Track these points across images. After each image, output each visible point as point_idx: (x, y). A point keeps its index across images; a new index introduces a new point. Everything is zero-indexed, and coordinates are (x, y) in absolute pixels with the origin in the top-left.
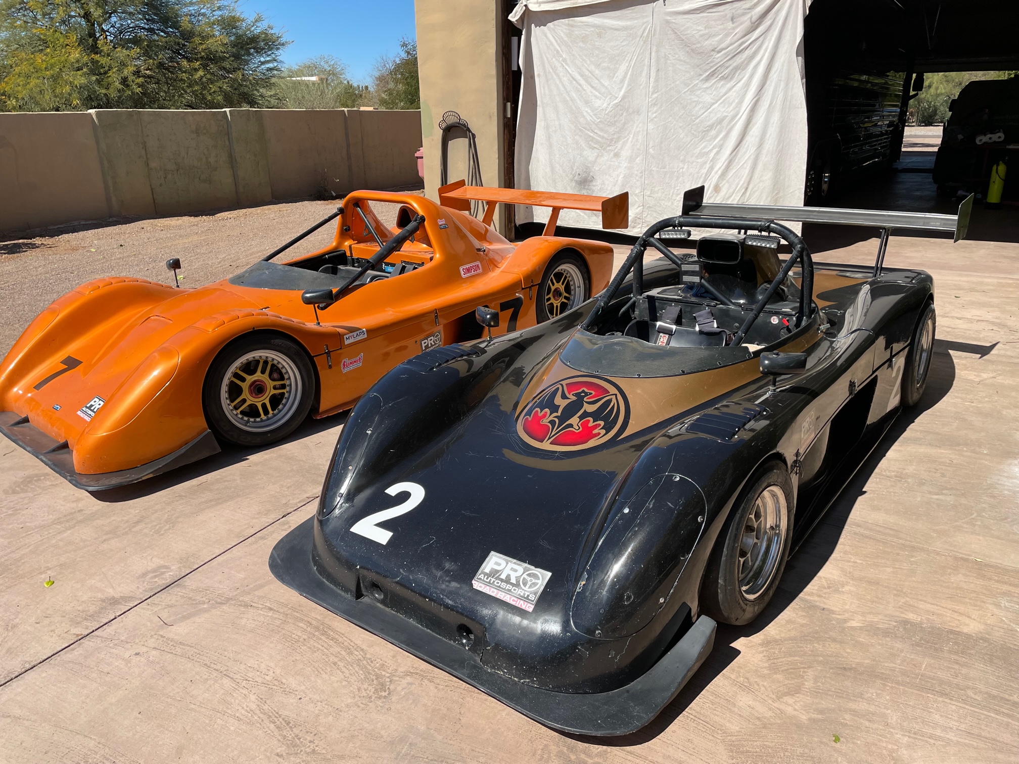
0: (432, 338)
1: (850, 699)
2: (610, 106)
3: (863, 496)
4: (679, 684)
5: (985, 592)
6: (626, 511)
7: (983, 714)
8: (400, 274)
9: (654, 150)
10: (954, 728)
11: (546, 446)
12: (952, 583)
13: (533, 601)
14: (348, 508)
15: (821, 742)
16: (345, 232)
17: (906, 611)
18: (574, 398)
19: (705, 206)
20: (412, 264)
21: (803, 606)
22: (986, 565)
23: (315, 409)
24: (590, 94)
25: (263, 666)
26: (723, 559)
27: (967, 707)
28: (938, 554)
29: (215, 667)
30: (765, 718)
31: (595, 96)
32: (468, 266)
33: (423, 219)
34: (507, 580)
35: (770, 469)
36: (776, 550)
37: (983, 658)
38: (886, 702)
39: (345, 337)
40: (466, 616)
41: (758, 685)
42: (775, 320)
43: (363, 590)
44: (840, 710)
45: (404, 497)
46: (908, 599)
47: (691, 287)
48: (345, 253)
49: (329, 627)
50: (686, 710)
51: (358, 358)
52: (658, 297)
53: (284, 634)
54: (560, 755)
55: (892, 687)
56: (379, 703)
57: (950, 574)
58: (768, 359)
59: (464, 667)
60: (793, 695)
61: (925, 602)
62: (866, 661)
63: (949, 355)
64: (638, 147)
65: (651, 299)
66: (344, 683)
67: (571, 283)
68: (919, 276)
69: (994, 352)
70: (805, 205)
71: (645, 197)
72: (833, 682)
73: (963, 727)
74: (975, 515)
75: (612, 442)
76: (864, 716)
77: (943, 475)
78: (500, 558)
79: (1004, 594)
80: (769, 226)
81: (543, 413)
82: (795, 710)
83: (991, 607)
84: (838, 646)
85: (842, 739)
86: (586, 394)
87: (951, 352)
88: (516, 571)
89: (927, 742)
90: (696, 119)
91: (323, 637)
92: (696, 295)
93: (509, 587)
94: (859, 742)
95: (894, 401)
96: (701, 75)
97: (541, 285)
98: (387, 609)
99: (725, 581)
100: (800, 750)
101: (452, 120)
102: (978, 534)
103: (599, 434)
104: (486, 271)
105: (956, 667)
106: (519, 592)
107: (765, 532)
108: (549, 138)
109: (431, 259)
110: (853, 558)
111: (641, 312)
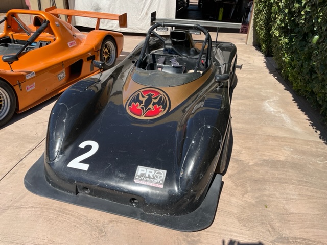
0: (62, 73)
1: (263, 191)
5: (279, 146)
6: (193, 142)
8: (40, 46)
10: (295, 194)
11: (143, 118)
12: (270, 144)
13: (162, 184)
14: (62, 157)
15: (263, 209)
16: (9, 28)
17: (262, 156)
18: (148, 97)
19: (157, 19)
20: (45, 42)
21: (234, 161)
22: (276, 137)
23: (17, 109)
25: (40, 236)
28: (261, 135)
30: (243, 205)
32: (70, 42)
33: (49, 22)
34: (149, 177)
37: (290, 168)
38: (273, 190)
39: (26, 76)
40: (135, 195)
41: (235, 193)
43: (79, 191)
44: (262, 196)
45: (88, 148)
46: (261, 152)
48: (10, 38)
49: (65, 209)
51: (33, 85)
52: (156, 54)
53: (45, 218)
55: (272, 184)
57: (268, 141)
58: (218, 77)
59: (137, 215)
60: (246, 194)
61: (266, 152)
62: (261, 176)
65: (153, 55)
66: (83, 234)
67: (111, 49)
68: (233, 44)
69: (243, 67)
72: (255, 186)
74: (264, 120)
75: (167, 114)
76: (270, 196)
77: (249, 109)
78: (143, 168)
79: (285, 145)
80: (197, 26)
81: (136, 104)
82: (250, 199)
83: (283, 150)
84: (251, 173)
85: (268, 206)
86: (152, 95)
88: (151, 172)
89: (290, 201)
91: (64, 215)
92: (169, 53)
93: (150, 179)
94: (273, 206)
97: (101, 50)
98: (92, 196)
102: (268, 127)
103: (162, 111)
104: (78, 44)
105: (285, 172)
106: (155, 181)
109: (54, 40)
110: (240, 141)
111: (149, 60)
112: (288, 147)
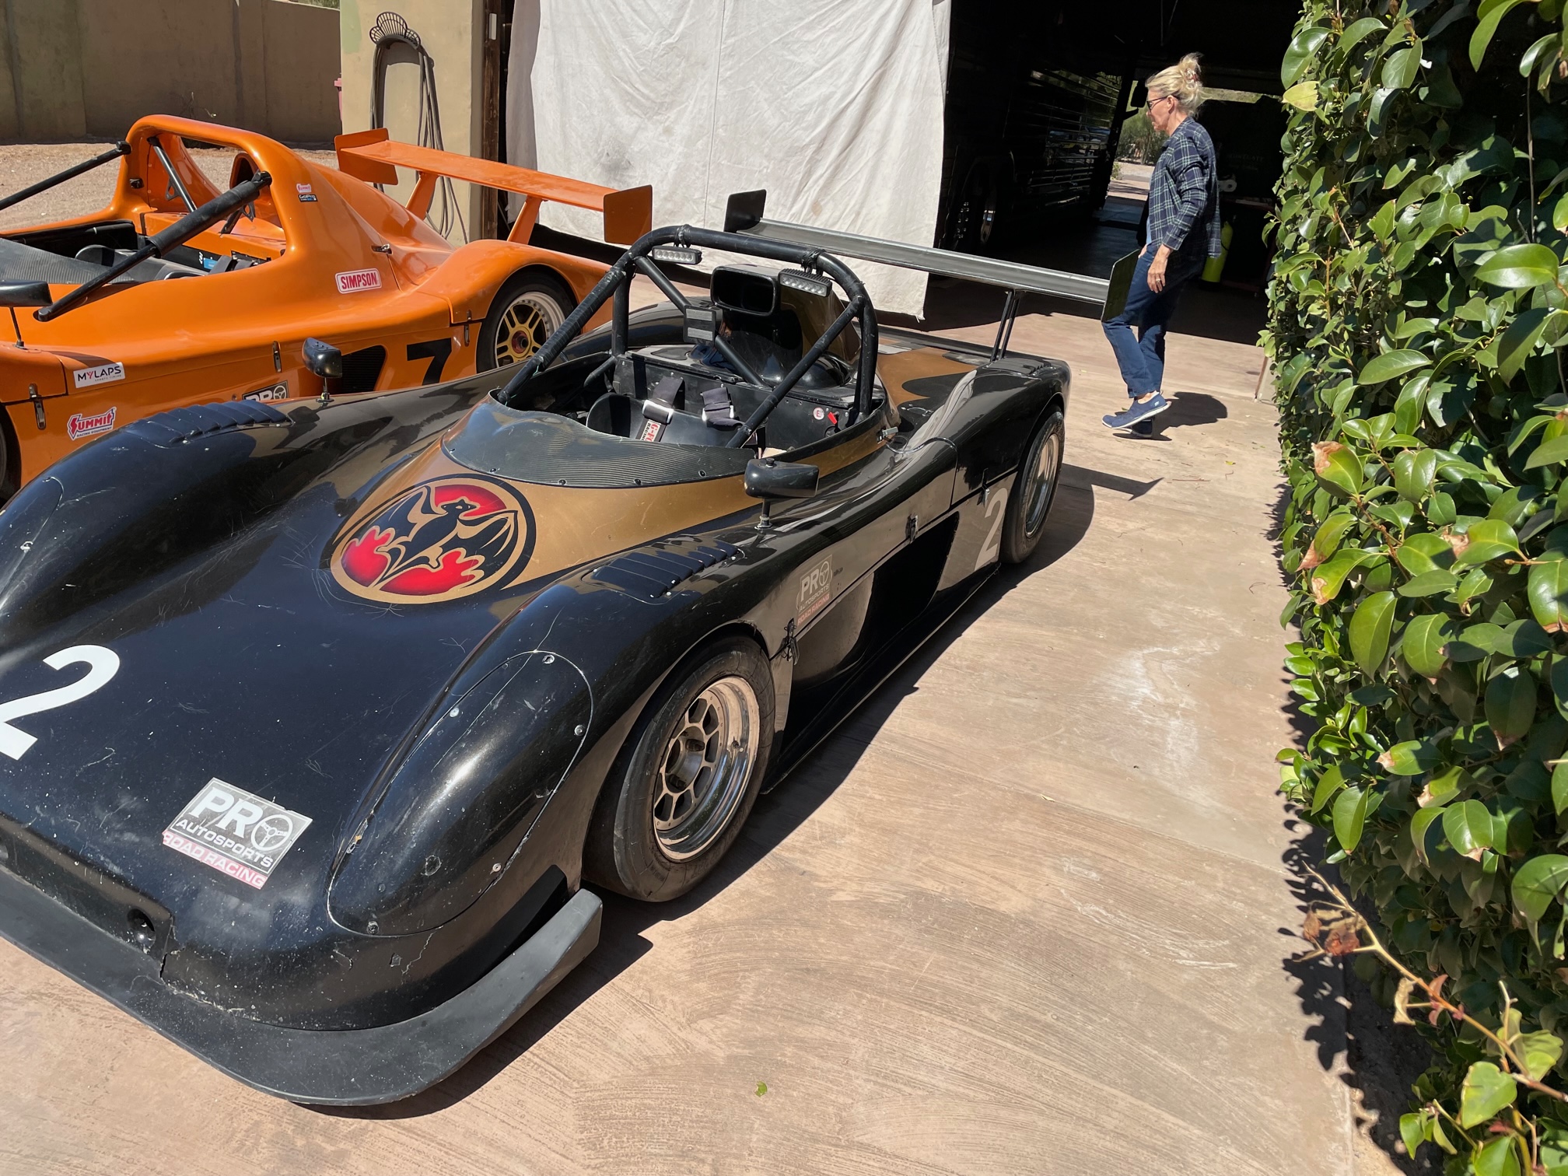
0: (269, 392)
1: (802, 1022)
2: (661, 47)
3: (913, 695)
4: (518, 1009)
5: (1046, 848)
6: (454, 713)
7: (996, 1044)
9: (726, 131)
10: (947, 1068)
11: (373, 592)
12: (1003, 833)
13: (267, 869)
15: (736, 1096)
16: (133, 187)
17: (926, 876)
18: (444, 513)
19: (765, 225)
20: (250, 258)
21: (773, 868)
22: (1058, 807)
24: (629, 20)
26: (623, 795)
27: (975, 1032)
28: (995, 788)
30: (658, 1057)
31: (638, 26)
32: (352, 274)
33: (266, 179)
34: (229, 833)
35: (727, 649)
36: (739, 779)
37: (1018, 953)
38: (855, 1025)
39: (76, 373)
40: (144, 894)
41: (664, 1001)
42: (819, 414)
44: (781, 1041)
45: (80, 670)
46: (932, 857)
47: (703, 348)
48: (133, 228)
50: (531, 1049)
51: (105, 415)
52: (649, 359)
55: (870, 1001)
57: (1002, 821)
58: (757, 470)
59: (127, 987)
60: (714, 1017)
61: (956, 862)
62: (844, 958)
63: (1091, 491)
64: (701, 122)
65: (639, 362)
67: (547, 327)
68: (1046, 368)
69: (1152, 492)
70: (936, 246)
72: (783, 994)
73: (961, 1065)
74: (1062, 730)
75: (494, 593)
76: (816, 1048)
77: (1034, 668)
78: (225, 790)
79: (1072, 852)
80: (816, 258)
81: (382, 534)
82: (711, 1042)
83: (1048, 872)
84: (809, 933)
85: (769, 1089)
86: (466, 507)
87: (1094, 487)
88: (248, 814)
89: (900, 1090)
90: (789, 89)
92: (710, 363)
93: (229, 843)
94: (795, 1094)
95: (988, 554)
96: (801, 19)
97: (488, 323)
98: (15, 877)
99: (625, 832)
100: (698, 1111)
101: (392, 29)
102: (1059, 760)
103: (472, 577)
104: (388, 288)
105: (975, 966)
106: (245, 853)
107: (725, 752)
108: (562, 87)
109: (282, 252)
110: (871, 792)
111: (622, 381)
112: (1086, 861)
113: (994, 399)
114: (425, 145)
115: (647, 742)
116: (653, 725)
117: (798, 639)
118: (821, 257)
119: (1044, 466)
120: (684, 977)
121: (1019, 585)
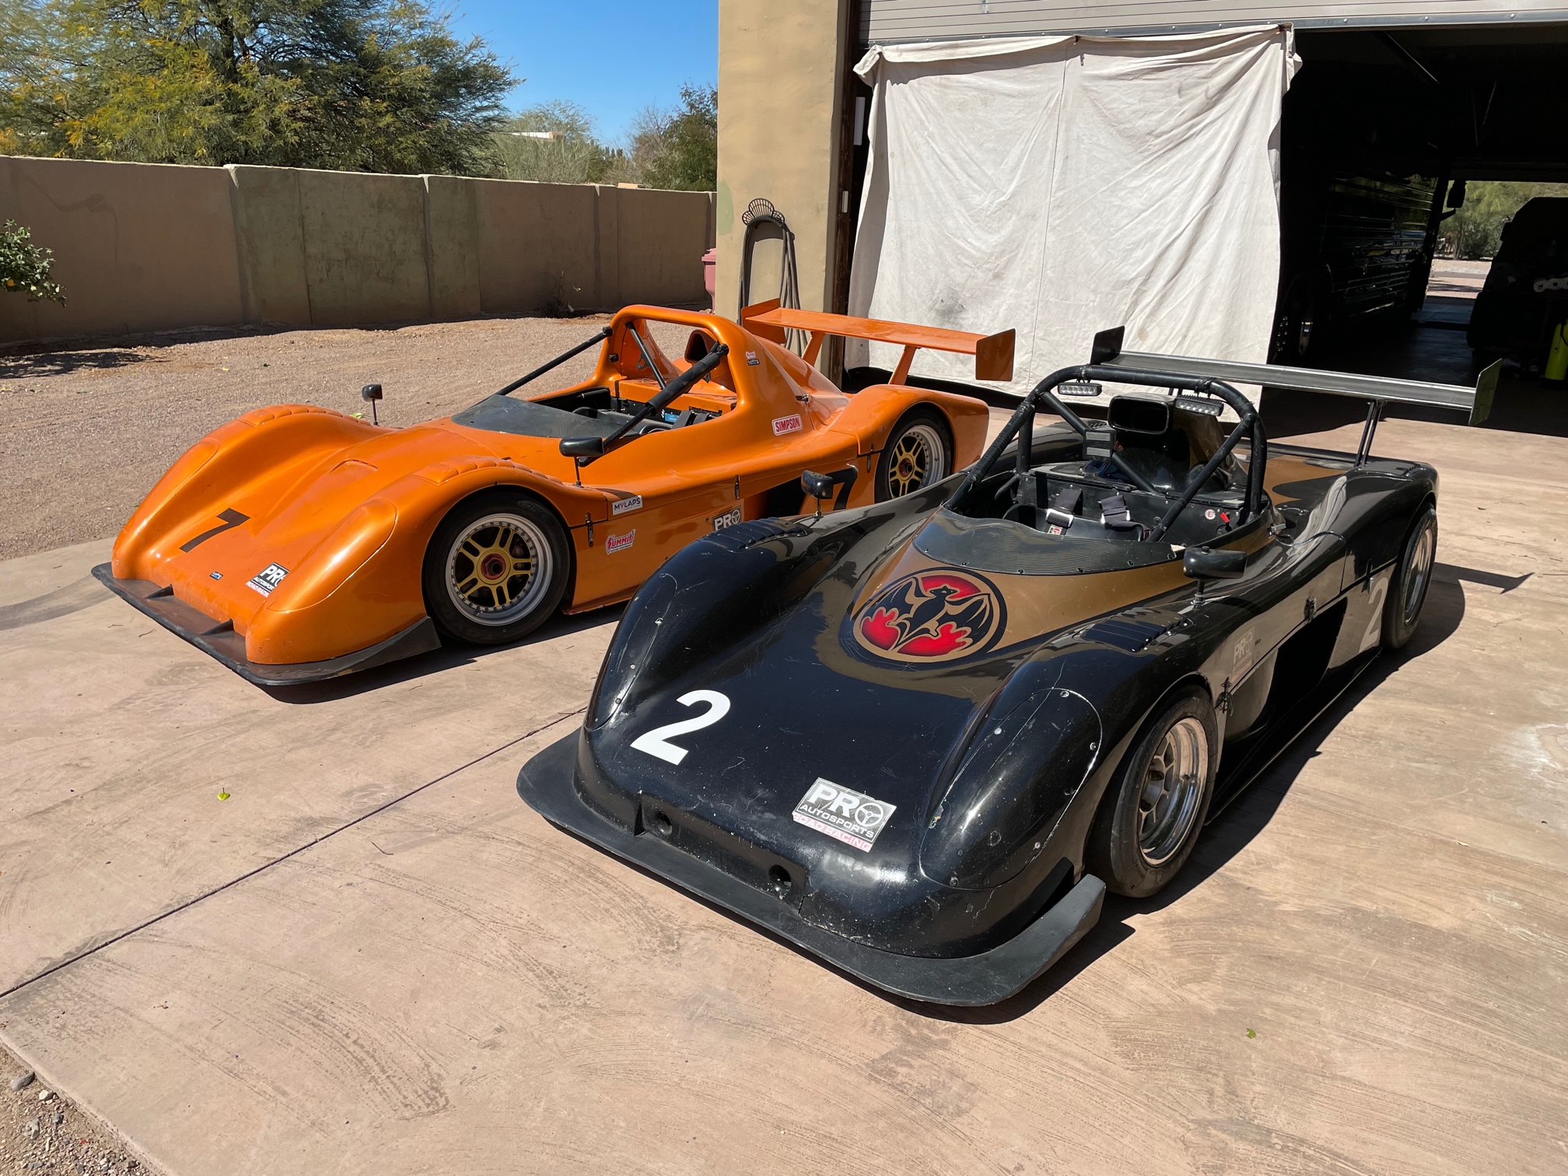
0: (729, 515)
1: (1273, 992)
2: (994, 205)
3: (1317, 758)
4: (1054, 954)
5: (1467, 882)
6: (998, 731)
7: (1446, 1020)
8: (687, 425)
9: (1053, 273)
10: (1407, 1033)
11: (893, 654)
12: (1424, 869)
13: (871, 839)
14: (627, 719)
15: (1231, 1036)
16: (611, 362)
17: (1358, 896)
18: (933, 596)
19: (1124, 356)
20: (704, 412)
21: (1221, 883)
22: (1473, 851)
23: (567, 601)
24: (965, 185)
25: (513, 907)
26: (1120, 802)
27: (1426, 1011)
28: (1409, 833)
29: (452, 905)
30: (1162, 1005)
31: (973, 189)
32: (783, 419)
33: (725, 350)
34: (839, 813)
35: (1189, 695)
36: (1191, 803)
37: (1454, 958)
38: (1319, 998)
39: (614, 504)
40: (783, 856)
41: (1155, 968)
42: (1210, 515)
43: (645, 822)
44: (1259, 1004)
45: (703, 708)
46: (1362, 884)
47: (1097, 463)
48: (608, 393)
49: (598, 869)
50: (1061, 990)
51: (629, 535)
52: (1050, 475)
53: (539, 873)
54: (897, 1028)
55: (1329, 982)
56: (666, 957)
57: (1422, 858)
58: (1195, 556)
59: (777, 919)
60: (1199, 982)
61: (1385, 888)
62: (1299, 951)
63: (1459, 585)
64: (1031, 266)
65: (1041, 477)
66: (620, 933)
67: (927, 453)
68: (1417, 469)
69: (1524, 585)
71: (1036, 340)
72: (1252, 972)
73: (1418, 1032)
74: (1466, 790)
75: (982, 655)
76: (1290, 1011)
77: (1429, 739)
78: (830, 786)
79: (1493, 886)
80: (1209, 385)
81: (889, 613)
82: (1201, 999)
83: (1472, 900)
84: (1264, 931)
85: (1258, 1035)
86: (949, 592)
87: (1461, 582)
88: (850, 802)
89: (1368, 1045)
90: (1116, 231)
91: (591, 881)
92: (1104, 475)
93: (840, 821)
94: (1280, 1039)
95: (1370, 639)
96: (1128, 169)
97: (885, 453)
98: (675, 848)
99: (1120, 831)
100: (1202, 1043)
101: (761, 212)
102: (1468, 814)
103: (964, 643)
104: (808, 428)
105: (1418, 965)
106: (853, 828)
107: (1178, 781)
108: (901, 246)
109: (733, 407)
110: (1294, 832)
111: (1025, 494)
112: (1506, 893)
113: (1369, 500)
114: (784, 307)
115: (1138, 761)
116: (1141, 749)
117: (1232, 693)
118: (1213, 384)
119: (1419, 560)
120: (1167, 954)
121: (1400, 668)
